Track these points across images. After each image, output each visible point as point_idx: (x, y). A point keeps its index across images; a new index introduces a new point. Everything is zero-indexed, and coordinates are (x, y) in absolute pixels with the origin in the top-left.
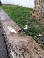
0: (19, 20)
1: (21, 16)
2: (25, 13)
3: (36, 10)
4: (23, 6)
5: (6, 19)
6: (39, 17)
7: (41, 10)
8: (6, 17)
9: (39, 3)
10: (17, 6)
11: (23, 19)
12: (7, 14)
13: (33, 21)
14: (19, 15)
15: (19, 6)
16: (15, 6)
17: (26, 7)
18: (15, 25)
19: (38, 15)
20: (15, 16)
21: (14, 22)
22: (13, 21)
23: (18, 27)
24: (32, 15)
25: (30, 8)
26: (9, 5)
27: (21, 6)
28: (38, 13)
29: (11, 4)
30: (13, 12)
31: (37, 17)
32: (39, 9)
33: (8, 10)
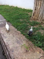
0: (19, 24)
1: (19, 19)
2: (23, 15)
3: (37, 12)
4: (18, 7)
5: (3, 23)
6: (40, 20)
7: (42, 12)
8: (2, 21)
9: (41, 4)
10: (12, 7)
11: (23, 22)
12: (3, 17)
13: (35, 25)
14: (18, 18)
15: (14, 7)
16: (9, 6)
17: (22, 8)
18: (16, 32)
19: (39, 18)
20: (13, 18)
21: (13, 27)
22: (12, 25)
23: (20, 34)
24: (31, 17)
25: (26, 9)
26: (3, 6)
27: (17, 7)
28: (39, 16)
29: (5, 5)
30: (10, 14)
31: (38, 20)
32: (40, 11)
33: (3, 12)
